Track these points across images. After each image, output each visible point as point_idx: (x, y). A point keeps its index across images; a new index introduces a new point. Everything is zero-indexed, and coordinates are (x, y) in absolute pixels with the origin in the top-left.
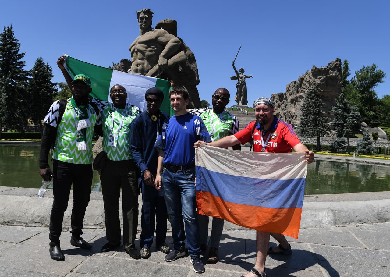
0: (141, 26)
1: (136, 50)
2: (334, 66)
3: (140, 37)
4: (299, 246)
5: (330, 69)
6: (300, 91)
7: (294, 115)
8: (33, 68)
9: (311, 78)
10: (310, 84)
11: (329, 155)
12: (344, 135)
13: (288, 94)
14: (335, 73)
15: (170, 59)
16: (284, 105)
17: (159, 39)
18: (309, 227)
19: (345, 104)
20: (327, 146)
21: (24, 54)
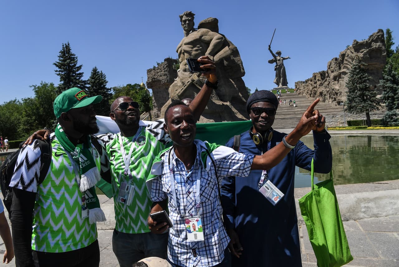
0: (185, 29)
1: (183, 51)
2: (376, 38)
3: (185, 39)
4: (387, 236)
5: (373, 41)
6: (342, 67)
7: (338, 92)
8: (90, 78)
9: (353, 53)
10: (353, 59)
11: (382, 129)
12: (395, 107)
13: (330, 72)
14: (378, 45)
15: (215, 56)
16: (326, 83)
17: (203, 38)
18: (390, 215)
19: (394, 76)
20: (378, 120)
21: (81, 66)
